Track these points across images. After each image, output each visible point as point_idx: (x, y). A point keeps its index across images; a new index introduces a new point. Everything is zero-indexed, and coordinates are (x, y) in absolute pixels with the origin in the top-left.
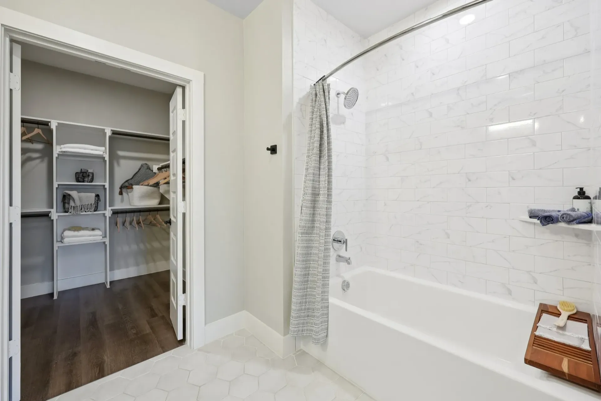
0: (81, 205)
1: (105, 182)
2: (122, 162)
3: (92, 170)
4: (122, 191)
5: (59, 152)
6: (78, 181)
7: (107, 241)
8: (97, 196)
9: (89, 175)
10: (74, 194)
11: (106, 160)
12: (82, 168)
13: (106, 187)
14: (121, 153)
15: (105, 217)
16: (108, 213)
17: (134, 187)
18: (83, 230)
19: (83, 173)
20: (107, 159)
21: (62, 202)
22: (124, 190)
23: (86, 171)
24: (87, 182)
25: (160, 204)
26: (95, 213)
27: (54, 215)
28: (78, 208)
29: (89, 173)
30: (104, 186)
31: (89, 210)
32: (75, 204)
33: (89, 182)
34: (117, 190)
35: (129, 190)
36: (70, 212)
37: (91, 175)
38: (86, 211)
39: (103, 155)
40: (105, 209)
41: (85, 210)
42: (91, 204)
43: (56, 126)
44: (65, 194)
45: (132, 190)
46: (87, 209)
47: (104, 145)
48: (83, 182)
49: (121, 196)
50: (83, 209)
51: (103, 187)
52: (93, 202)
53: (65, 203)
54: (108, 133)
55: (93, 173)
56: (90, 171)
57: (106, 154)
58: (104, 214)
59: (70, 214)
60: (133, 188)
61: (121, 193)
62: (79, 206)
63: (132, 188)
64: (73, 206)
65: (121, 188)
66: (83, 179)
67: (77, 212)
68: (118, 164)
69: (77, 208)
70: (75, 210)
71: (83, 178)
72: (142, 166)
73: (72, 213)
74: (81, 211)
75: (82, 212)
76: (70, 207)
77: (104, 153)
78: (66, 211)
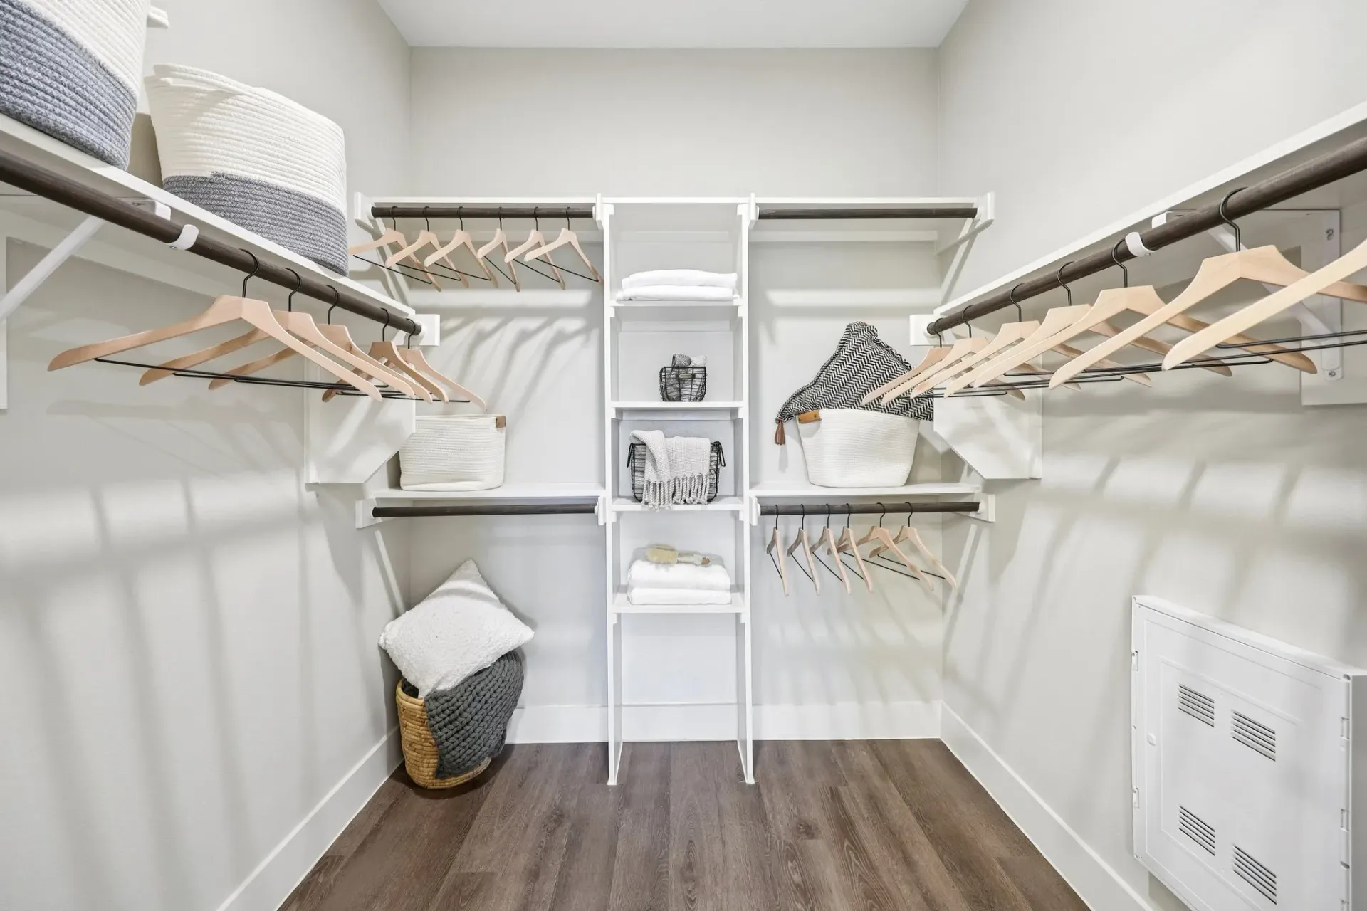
0: (675, 480)
1: (737, 396)
2: (784, 326)
3: (702, 357)
4: (782, 427)
5: (618, 301)
6: (666, 397)
7: (744, 608)
8: (717, 447)
9: (694, 376)
10: (654, 439)
11: (741, 318)
12: (677, 352)
13: (740, 416)
14: (779, 297)
15: (739, 525)
16: (749, 512)
17: (824, 413)
18: (678, 562)
19: (678, 368)
20: (743, 313)
21: (628, 466)
22: (789, 426)
23: (686, 363)
24: (690, 400)
25: (909, 481)
26: (712, 506)
27: (608, 511)
28: (666, 490)
29: (693, 368)
30: (734, 411)
31: (693, 496)
32: (658, 476)
33: (695, 400)
34: (770, 428)
35: (803, 427)
36: (646, 503)
37: (699, 376)
38: (687, 500)
39: (731, 300)
40: (737, 493)
41: (684, 496)
42: (700, 477)
43: (611, 216)
44: (635, 442)
45: (819, 427)
46: (688, 495)
47: (734, 268)
48: (679, 399)
49: (779, 447)
50: (678, 495)
51: (729, 418)
52: (705, 472)
53: (634, 472)
54: (748, 214)
55: (705, 368)
56: (697, 361)
57: (741, 297)
58: (735, 514)
59: (646, 508)
60: (820, 420)
61: (780, 439)
62: (669, 482)
63: (817, 419)
64: (652, 481)
65: (780, 420)
66: (679, 390)
67: (661, 506)
68: (772, 337)
69: (662, 486)
70: (658, 498)
71: (677, 386)
72: (849, 331)
73: (650, 506)
74: (675, 498)
75: (676, 503)
76: (645, 484)
77: (733, 293)
78: (637, 496)
